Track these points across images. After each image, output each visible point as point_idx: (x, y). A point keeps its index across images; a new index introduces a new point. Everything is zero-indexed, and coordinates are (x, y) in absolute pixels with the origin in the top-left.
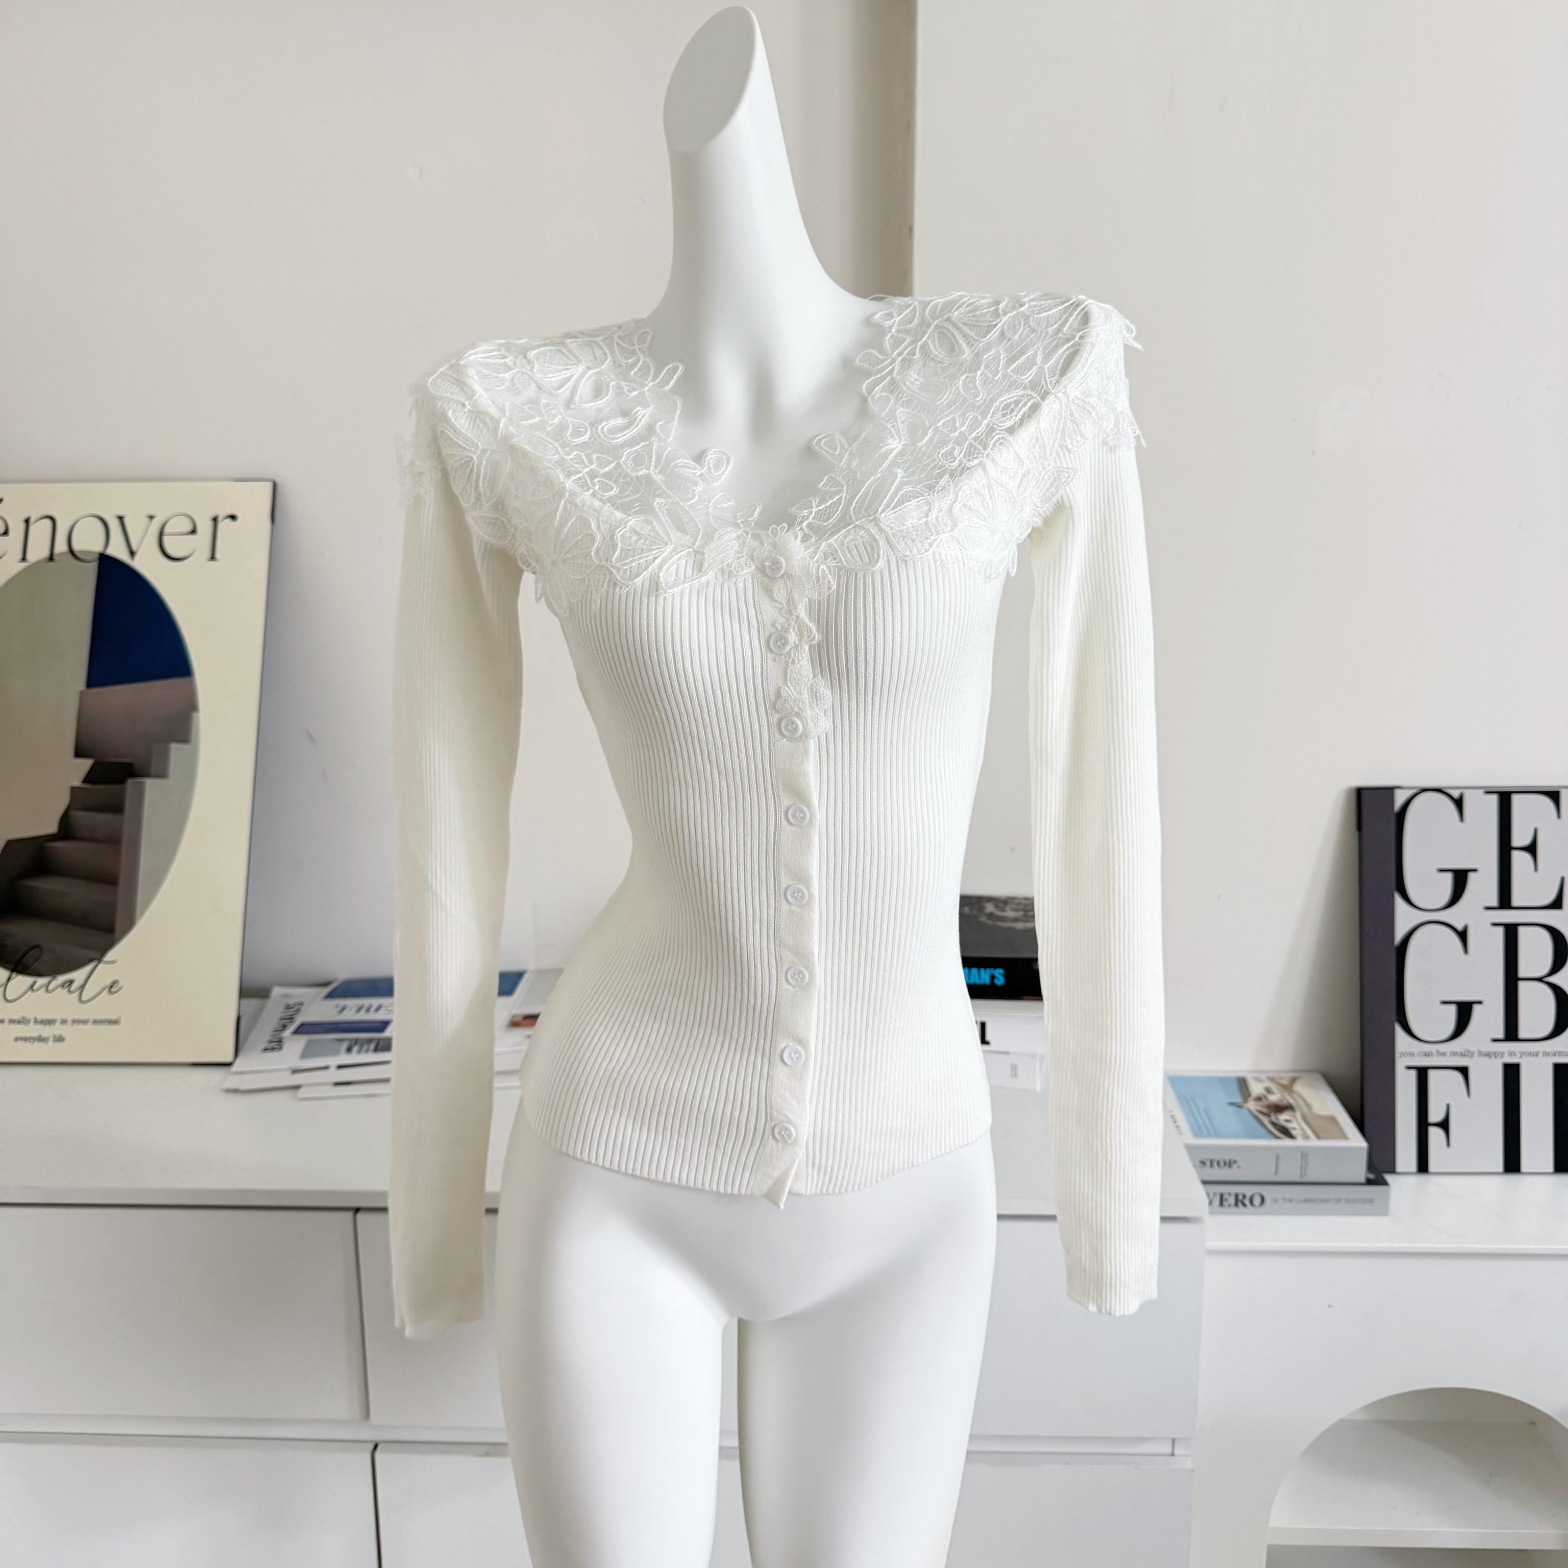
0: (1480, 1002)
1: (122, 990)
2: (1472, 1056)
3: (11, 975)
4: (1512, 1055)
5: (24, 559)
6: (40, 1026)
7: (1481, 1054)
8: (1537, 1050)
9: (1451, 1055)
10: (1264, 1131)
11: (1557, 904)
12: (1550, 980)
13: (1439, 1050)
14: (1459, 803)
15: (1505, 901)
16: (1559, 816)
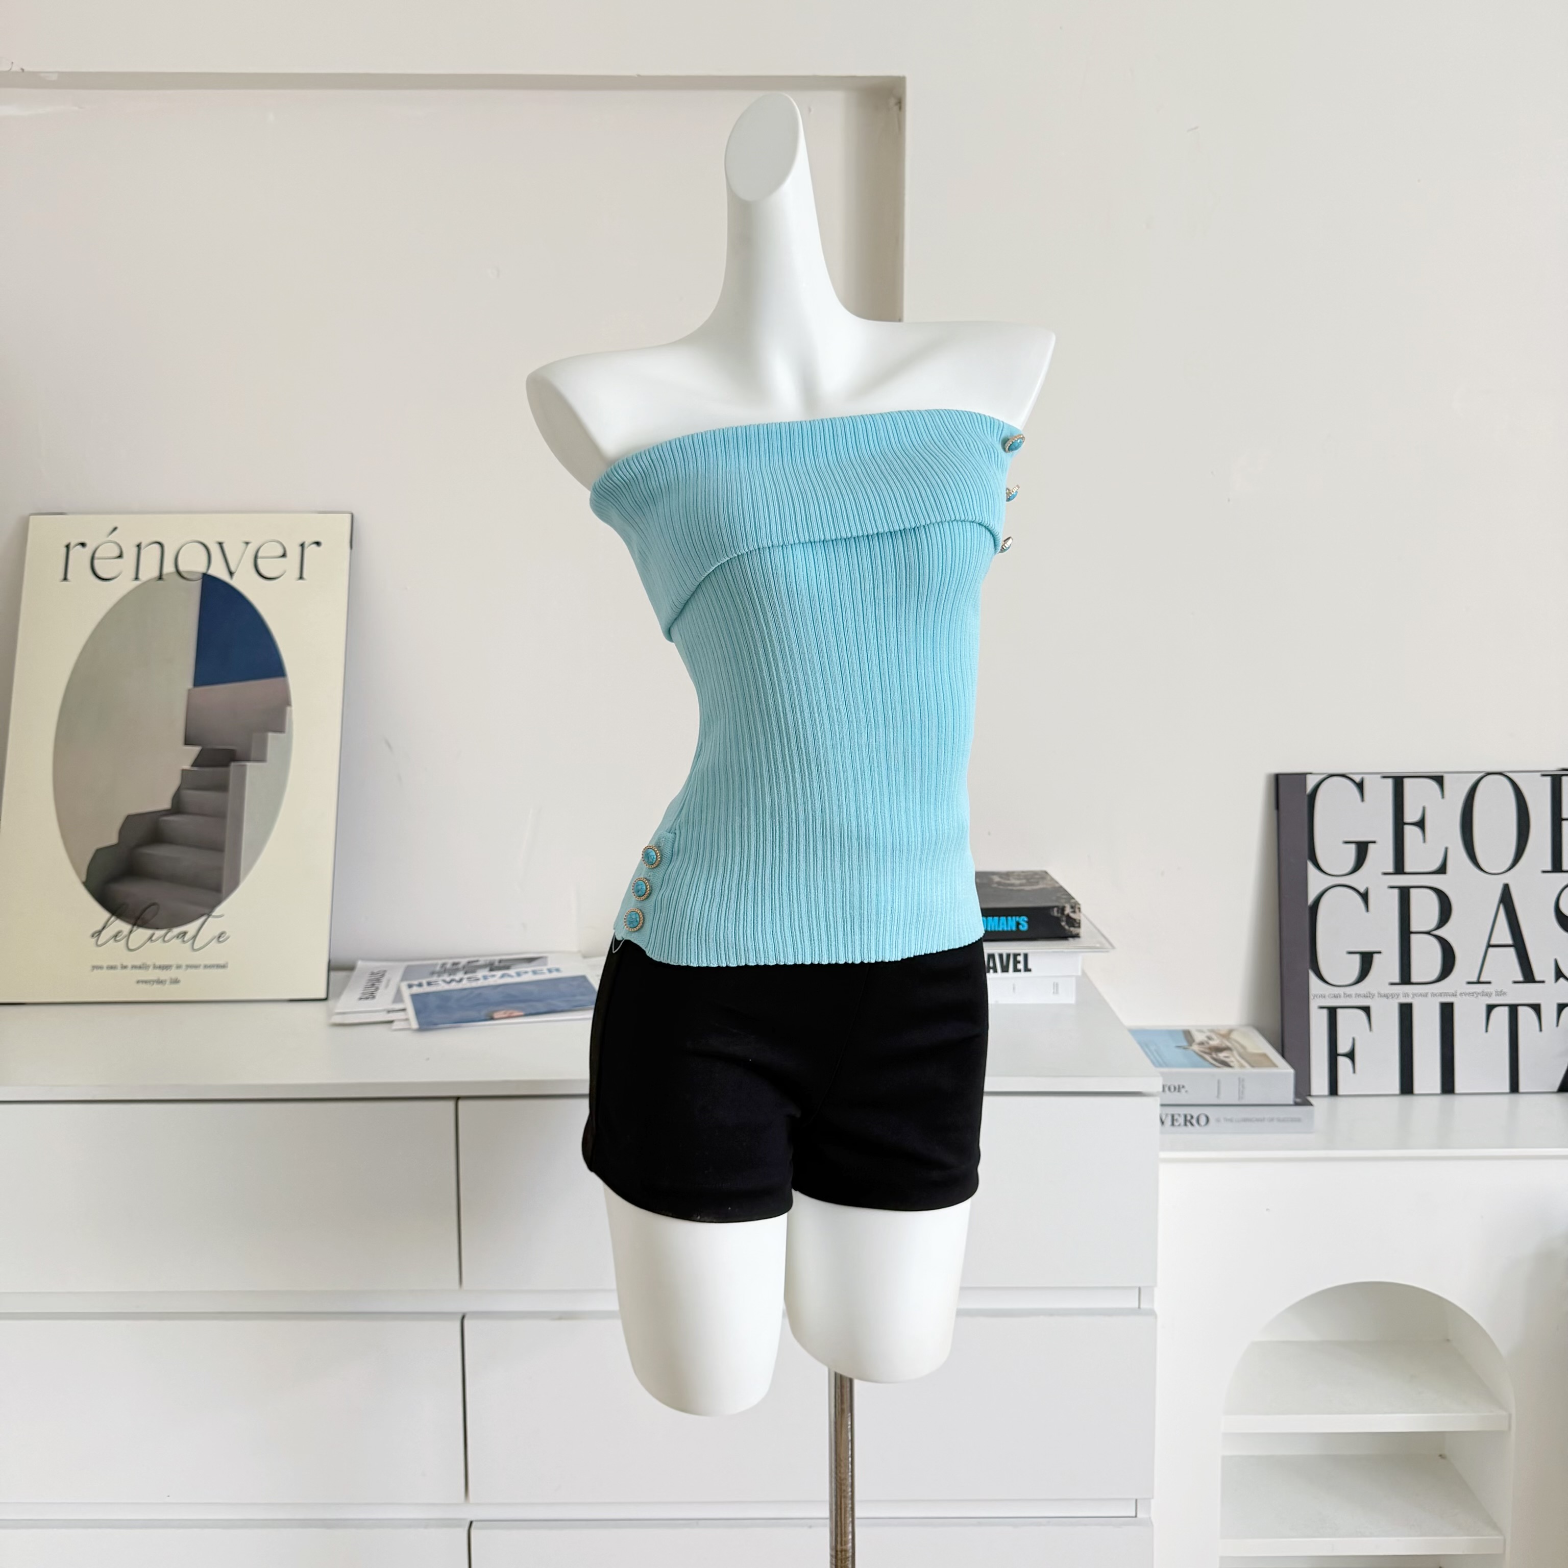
0: (1379, 953)
2: (1373, 998)
3: (132, 928)
4: (1405, 996)
5: (136, 579)
6: (158, 971)
7: (1380, 995)
8: (1427, 991)
9: (1356, 997)
10: (1207, 1064)
11: (1442, 870)
12: (1436, 933)
13: (1346, 992)
14: (1360, 786)
15: (1399, 868)
16: (1443, 796)
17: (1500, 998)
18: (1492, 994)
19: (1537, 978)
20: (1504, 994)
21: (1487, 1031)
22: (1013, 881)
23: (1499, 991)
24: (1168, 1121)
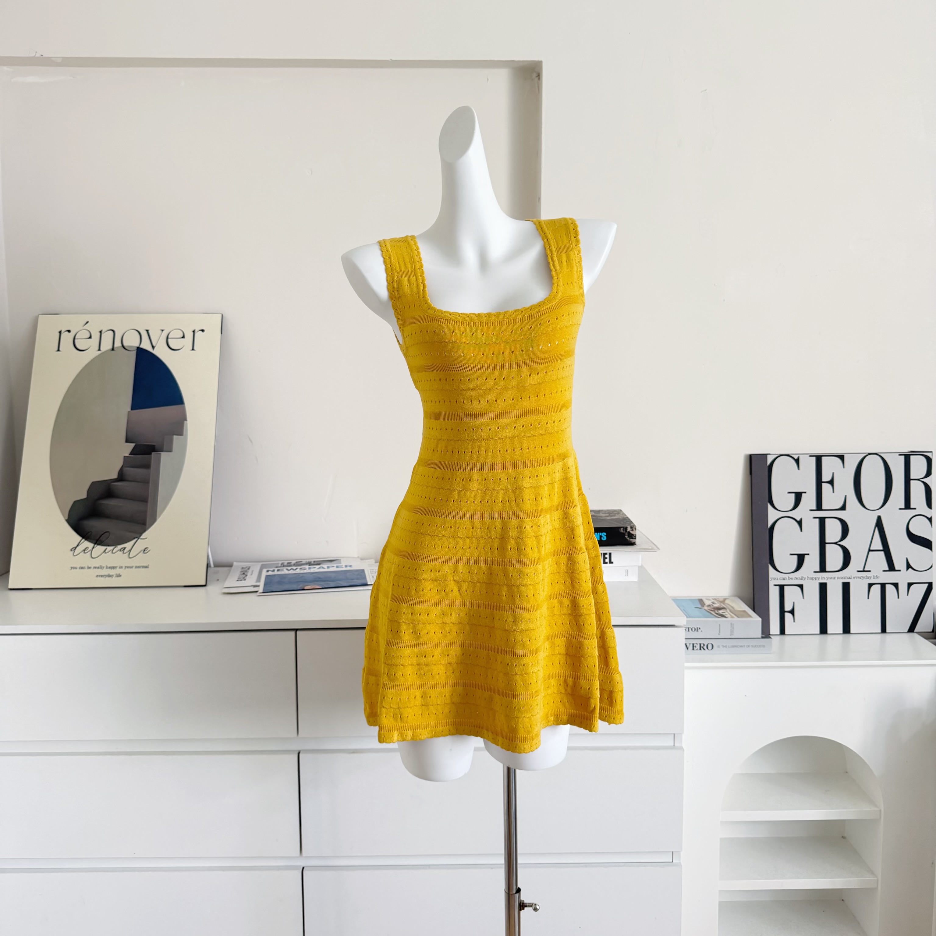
0: (808, 554)
2: (804, 580)
3: (94, 546)
4: (823, 579)
5: (99, 350)
6: (109, 570)
7: (809, 578)
8: (835, 576)
9: (795, 579)
10: (712, 615)
11: (843, 508)
12: (840, 543)
13: (790, 577)
14: (797, 461)
15: (819, 507)
16: (844, 467)
17: (875, 579)
18: (871, 578)
19: (897, 569)
20: (878, 577)
21: (868, 598)
22: (601, 515)
23: (876, 576)
24: (690, 647)
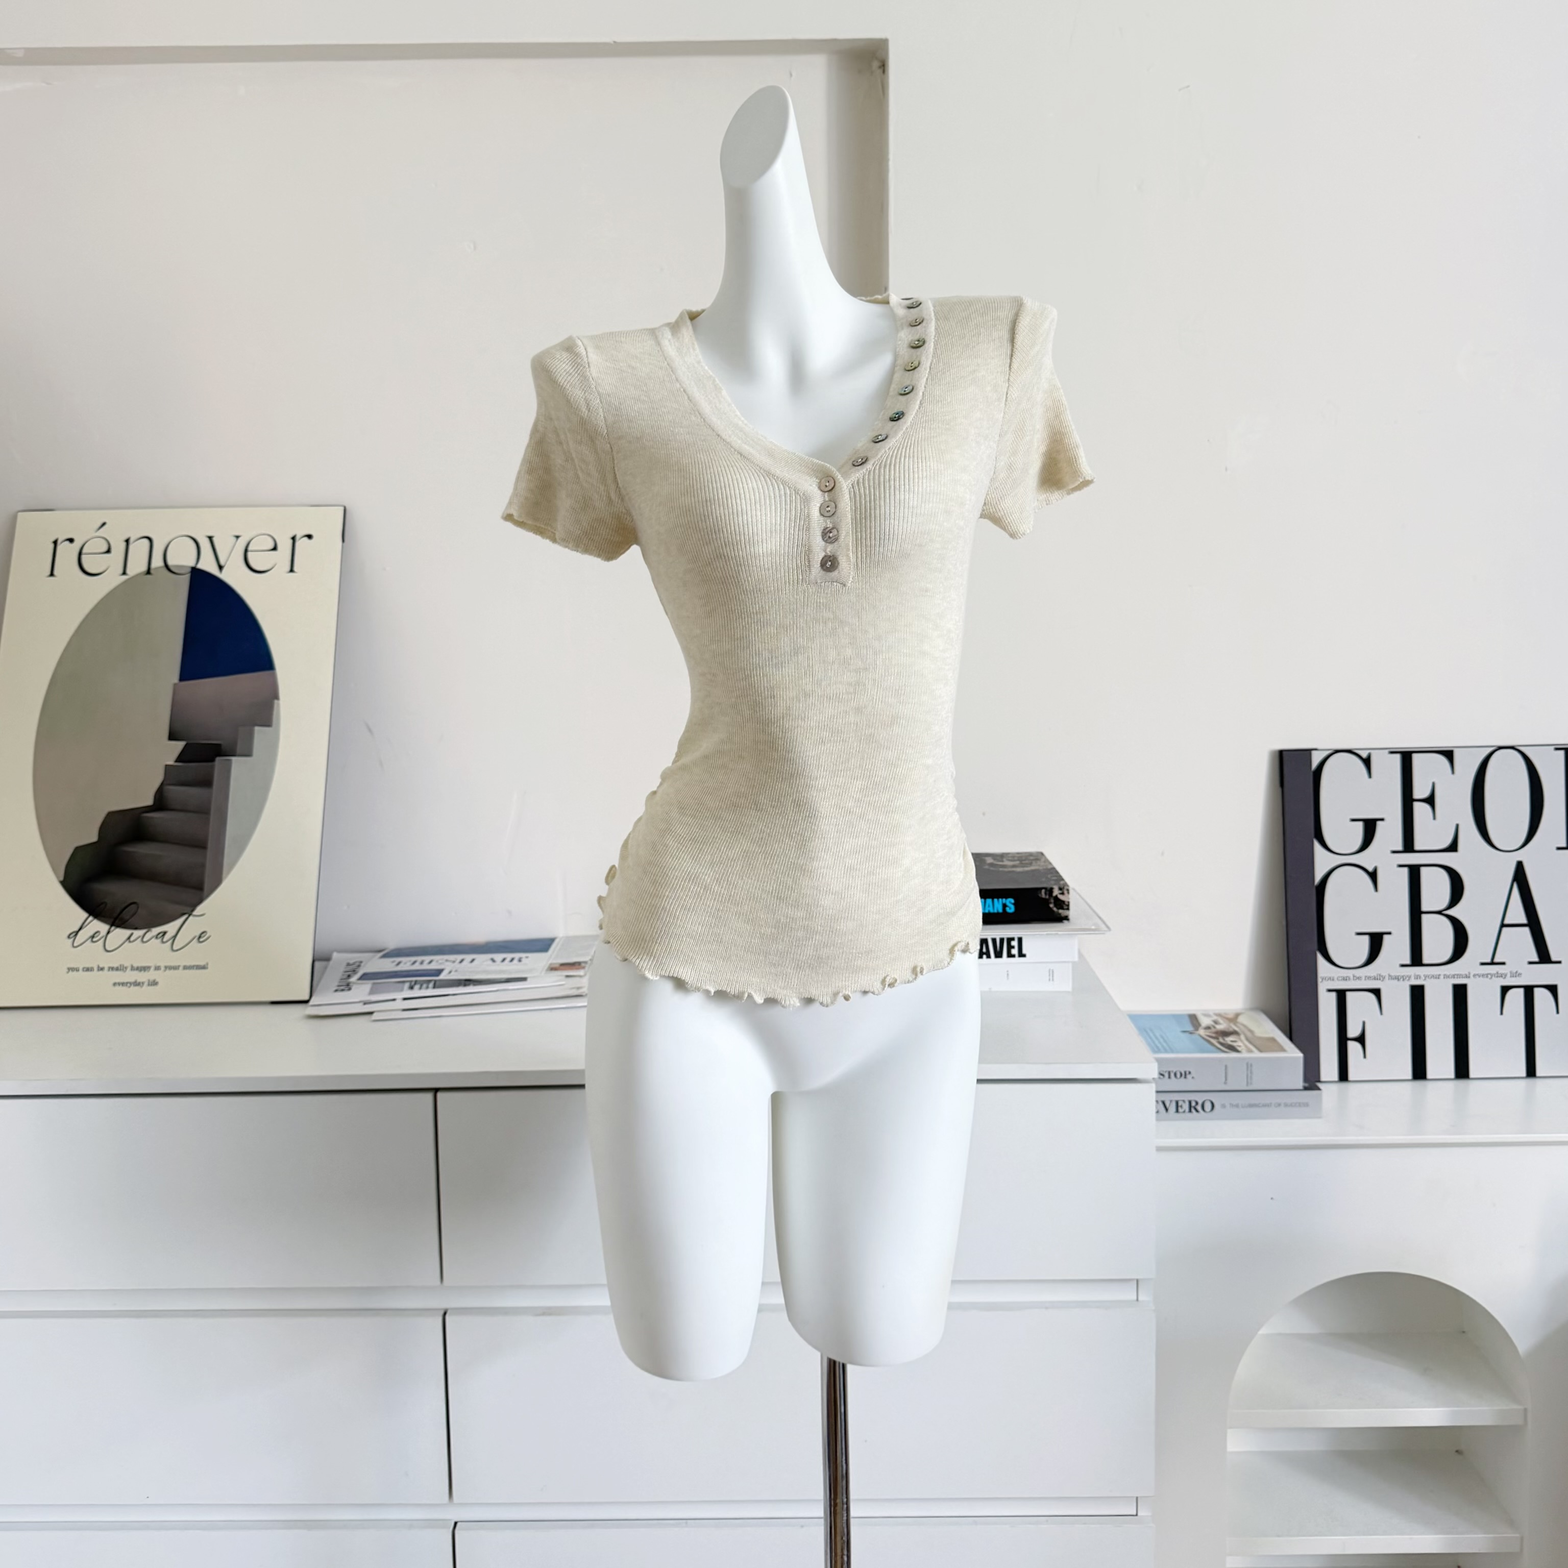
0: (1389, 933)
1: (211, 938)
2: (1383, 981)
3: (110, 929)
4: (1417, 978)
5: (124, 573)
6: (136, 972)
7: (1391, 977)
8: (1438, 973)
9: (1365, 979)
10: (1212, 1048)
11: (1453, 847)
12: (1448, 912)
13: (1356, 975)
14: (1367, 762)
15: (1409, 845)
16: (1453, 772)
17: (1513, 979)
18: (1506, 976)
19: (1554, 958)
20: (1521, 974)
21: (1502, 1013)
23: (1515, 972)
24: (1172, 1108)
